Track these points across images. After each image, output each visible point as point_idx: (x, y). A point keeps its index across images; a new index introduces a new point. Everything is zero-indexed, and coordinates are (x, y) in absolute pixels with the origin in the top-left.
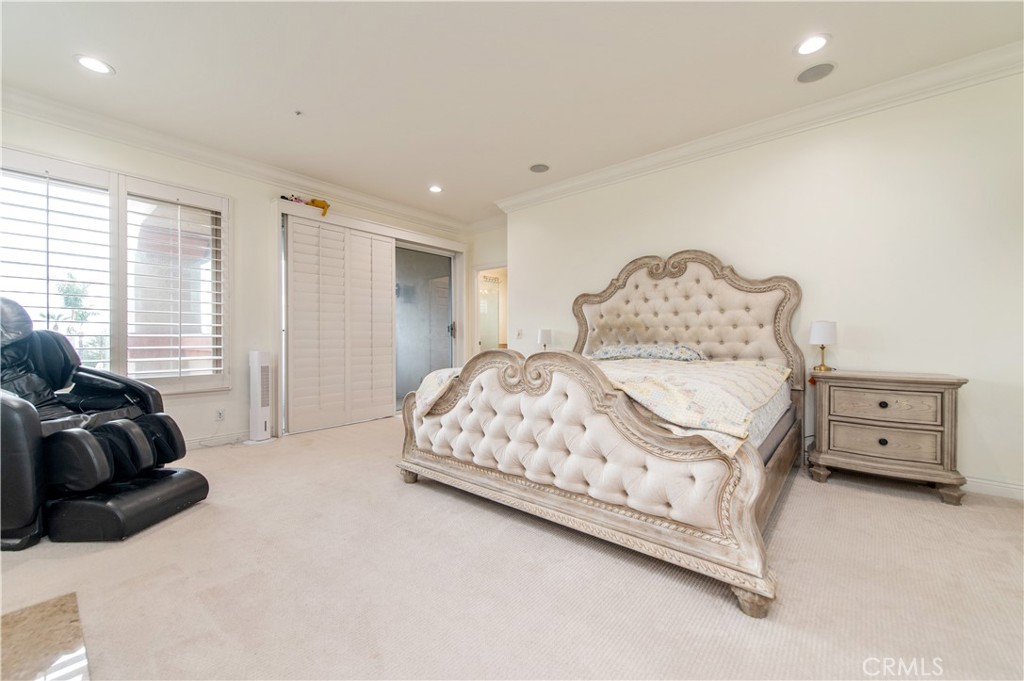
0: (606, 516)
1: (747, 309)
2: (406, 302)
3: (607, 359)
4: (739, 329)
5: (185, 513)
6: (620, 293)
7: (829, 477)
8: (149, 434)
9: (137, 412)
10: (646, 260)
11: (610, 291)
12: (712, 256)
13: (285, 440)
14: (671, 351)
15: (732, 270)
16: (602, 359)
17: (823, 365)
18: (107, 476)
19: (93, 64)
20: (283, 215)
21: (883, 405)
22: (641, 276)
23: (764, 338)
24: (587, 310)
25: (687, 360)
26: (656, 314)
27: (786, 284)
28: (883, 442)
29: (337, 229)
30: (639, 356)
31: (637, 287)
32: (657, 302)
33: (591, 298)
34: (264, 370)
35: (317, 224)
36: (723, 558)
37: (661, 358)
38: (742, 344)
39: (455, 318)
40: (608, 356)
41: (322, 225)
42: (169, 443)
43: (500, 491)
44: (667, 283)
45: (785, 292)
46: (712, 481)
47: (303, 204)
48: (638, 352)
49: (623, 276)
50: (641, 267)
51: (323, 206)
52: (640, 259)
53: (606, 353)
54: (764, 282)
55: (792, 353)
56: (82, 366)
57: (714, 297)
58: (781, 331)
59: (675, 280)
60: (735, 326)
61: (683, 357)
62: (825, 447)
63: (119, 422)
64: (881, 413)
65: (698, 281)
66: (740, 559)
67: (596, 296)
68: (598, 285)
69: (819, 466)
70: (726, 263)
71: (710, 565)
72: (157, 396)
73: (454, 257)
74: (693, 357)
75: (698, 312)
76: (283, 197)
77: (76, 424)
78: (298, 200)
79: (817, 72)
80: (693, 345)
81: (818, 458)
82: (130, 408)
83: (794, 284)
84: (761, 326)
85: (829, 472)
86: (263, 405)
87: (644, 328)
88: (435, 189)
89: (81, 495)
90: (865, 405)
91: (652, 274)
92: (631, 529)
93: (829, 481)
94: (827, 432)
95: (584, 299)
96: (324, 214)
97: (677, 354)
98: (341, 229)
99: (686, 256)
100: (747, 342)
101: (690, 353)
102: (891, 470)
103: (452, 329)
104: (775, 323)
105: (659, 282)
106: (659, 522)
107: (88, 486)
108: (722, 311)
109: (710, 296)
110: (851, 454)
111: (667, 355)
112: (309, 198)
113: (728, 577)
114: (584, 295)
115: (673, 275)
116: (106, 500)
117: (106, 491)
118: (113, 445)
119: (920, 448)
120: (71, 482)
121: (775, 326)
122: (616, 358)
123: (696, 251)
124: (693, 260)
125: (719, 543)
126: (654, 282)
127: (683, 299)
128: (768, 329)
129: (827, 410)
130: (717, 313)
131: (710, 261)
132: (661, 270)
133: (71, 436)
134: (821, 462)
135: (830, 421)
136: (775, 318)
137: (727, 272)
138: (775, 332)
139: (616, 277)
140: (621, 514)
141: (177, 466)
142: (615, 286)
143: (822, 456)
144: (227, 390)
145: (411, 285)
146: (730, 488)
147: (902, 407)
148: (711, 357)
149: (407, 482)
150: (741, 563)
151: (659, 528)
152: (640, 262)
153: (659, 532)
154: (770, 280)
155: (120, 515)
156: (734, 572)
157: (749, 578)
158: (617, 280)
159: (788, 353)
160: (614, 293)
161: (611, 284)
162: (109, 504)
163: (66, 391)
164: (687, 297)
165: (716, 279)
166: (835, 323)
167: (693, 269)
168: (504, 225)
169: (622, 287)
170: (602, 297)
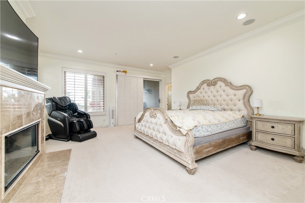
0: (167, 148)
1: (235, 95)
2: (149, 93)
3: (193, 110)
4: (233, 101)
5: (92, 139)
6: (199, 91)
7: (256, 149)
8: (87, 123)
9: (86, 118)
11: (196, 90)
12: (224, 79)
13: (116, 127)
14: (209, 108)
15: (231, 83)
16: (191, 110)
17: (258, 113)
18: (79, 130)
19: (80, 51)
20: (117, 75)
21: (273, 127)
22: (205, 85)
23: (240, 105)
24: (191, 96)
25: (213, 111)
26: (209, 97)
27: (247, 87)
28: (273, 139)
29: (129, 77)
30: (200, 109)
31: (204, 89)
32: (209, 93)
34: (113, 111)
35: (124, 77)
36: (185, 160)
37: (206, 110)
38: (233, 106)
39: (160, 97)
40: (193, 109)
41: (126, 77)
42: (90, 125)
43: (149, 141)
44: (212, 87)
45: (247, 90)
46: (183, 141)
47: (121, 72)
48: (200, 108)
49: (200, 86)
50: (205, 83)
51: (125, 72)
52: (204, 81)
53: (192, 108)
54: (240, 87)
55: (249, 109)
56: (78, 109)
57: (225, 92)
58: (246, 102)
59: (214, 87)
60: (231, 100)
61: (212, 110)
62: (254, 140)
63: (82, 120)
64: (272, 130)
65: (220, 87)
66: (188, 160)
67: (193, 91)
68: (193, 89)
69: (252, 145)
70: (229, 81)
71: (182, 161)
72: (89, 116)
73: (160, 81)
74: (216, 110)
75: (221, 96)
76: (117, 71)
77: (75, 120)
78: (120, 71)
79: (249, 22)
80: (219, 106)
81: (252, 143)
82: (85, 118)
83: (250, 87)
84: (239, 100)
85: (256, 148)
86: (112, 119)
87: (206, 101)
88: (151, 65)
89: (75, 133)
90: (267, 127)
91: (208, 85)
92: (170, 151)
93: (256, 151)
94: (255, 135)
95: (190, 92)
96: (126, 74)
97: (210, 109)
98: (130, 77)
99: (217, 79)
100: (235, 106)
101: (214, 109)
102: (275, 149)
103: (159, 101)
104: (244, 99)
105: (210, 87)
106: (175, 150)
107: (76, 131)
108: (228, 96)
109: (224, 91)
110: (263, 142)
111: (208, 109)
112: (122, 71)
113: (185, 164)
114: (190, 91)
115: (214, 85)
116: (78, 134)
117: (79, 133)
118: (80, 124)
119: (286, 142)
120: (74, 131)
121: (244, 101)
122: (195, 110)
123: (220, 78)
124: (220, 80)
125: (185, 156)
126: (208, 87)
127: (216, 92)
128: (242, 101)
129: (255, 128)
130: (226, 96)
131: (224, 81)
132: (210, 84)
133: (74, 122)
134: (252, 144)
135: (256, 131)
136: (244, 98)
137: (229, 84)
138: (244, 102)
140: (169, 148)
141: (91, 129)
142: (198, 88)
143: (253, 142)
144: (105, 115)
145: (151, 89)
146: (187, 143)
147: (279, 128)
148: (224, 110)
149: (135, 138)
150: (189, 162)
151: (175, 152)
152: (205, 81)
153: (175, 153)
154: (242, 86)
155: (81, 138)
156: (186, 163)
157: (188, 164)
158: (198, 87)
159: (248, 109)
160: (197, 91)
161: (197, 88)
162: (79, 135)
163: (76, 114)
164: (218, 92)
165: (226, 86)
166: (262, 100)
167: (220, 83)
168: (171, 72)
169: (200, 89)
170: (194, 92)
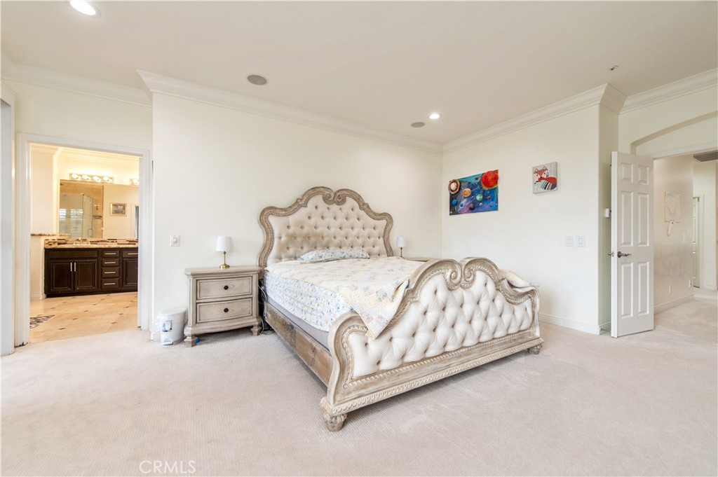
1: (374, 228)
4: (371, 239)
6: (303, 210)
10: (322, 189)
11: (294, 207)
12: (358, 195)
15: (368, 206)
22: (318, 200)
23: (380, 243)
24: (273, 220)
26: (329, 228)
27: (388, 217)
31: (316, 207)
32: (329, 219)
33: (277, 211)
44: (334, 207)
45: (387, 221)
49: (305, 198)
50: (318, 193)
52: (317, 188)
54: (379, 214)
57: (360, 220)
58: (386, 239)
59: (339, 207)
60: (369, 237)
65: (352, 209)
67: (282, 209)
68: (284, 201)
70: (365, 201)
83: (391, 217)
84: (379, 237)
91: (326, 199)
95: (268, 211)
99: (345, 192)
100: (374, 246)
105: (330, 206)
108: (364, 228)
109: (358, 219)
114: (271, 208)
115: (338, 204)
124: (349, 196)
126: (328, 206)
127: (345, 220)
128: (382, 239)
130: (361, 230)
131: (358, 198)
132: (331, 199)
136: (384, 234)
137: (365, 207)
138: (384, 241)
139: (300, 197)
142: (299, 203)
152: (318, 190)
154: (381, 214)
158: (301, 199)
160: (297, 209)
161: (297, 202)
164: (347, 219)
165: (361, 209)
167: (349, 201)
169: (305, 205)
170: (287, 211)
